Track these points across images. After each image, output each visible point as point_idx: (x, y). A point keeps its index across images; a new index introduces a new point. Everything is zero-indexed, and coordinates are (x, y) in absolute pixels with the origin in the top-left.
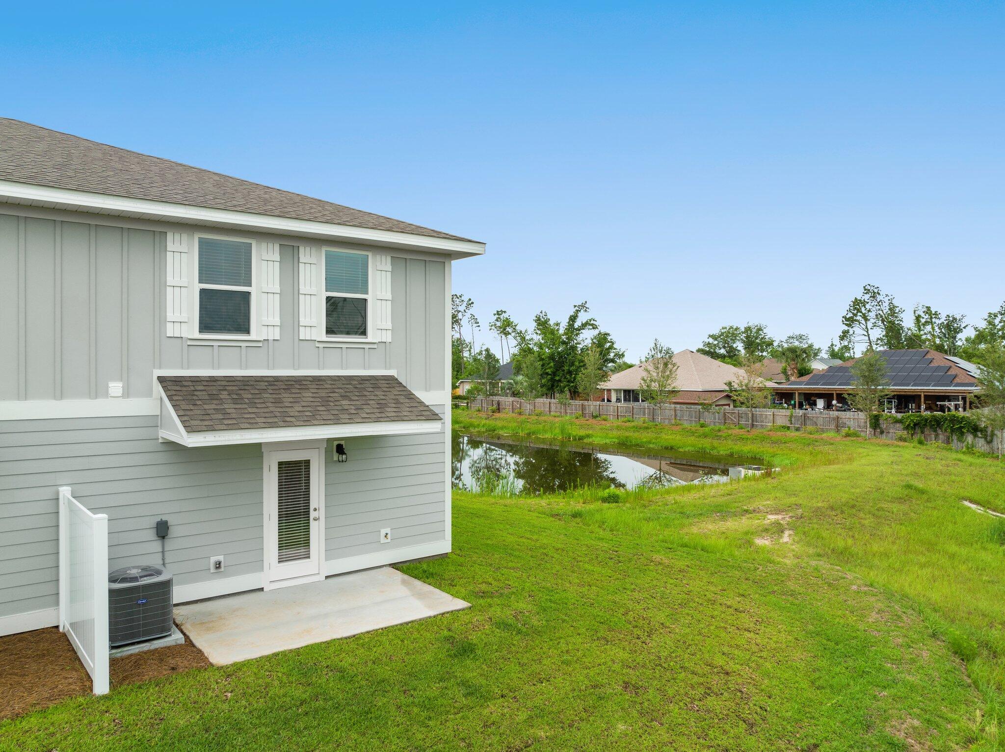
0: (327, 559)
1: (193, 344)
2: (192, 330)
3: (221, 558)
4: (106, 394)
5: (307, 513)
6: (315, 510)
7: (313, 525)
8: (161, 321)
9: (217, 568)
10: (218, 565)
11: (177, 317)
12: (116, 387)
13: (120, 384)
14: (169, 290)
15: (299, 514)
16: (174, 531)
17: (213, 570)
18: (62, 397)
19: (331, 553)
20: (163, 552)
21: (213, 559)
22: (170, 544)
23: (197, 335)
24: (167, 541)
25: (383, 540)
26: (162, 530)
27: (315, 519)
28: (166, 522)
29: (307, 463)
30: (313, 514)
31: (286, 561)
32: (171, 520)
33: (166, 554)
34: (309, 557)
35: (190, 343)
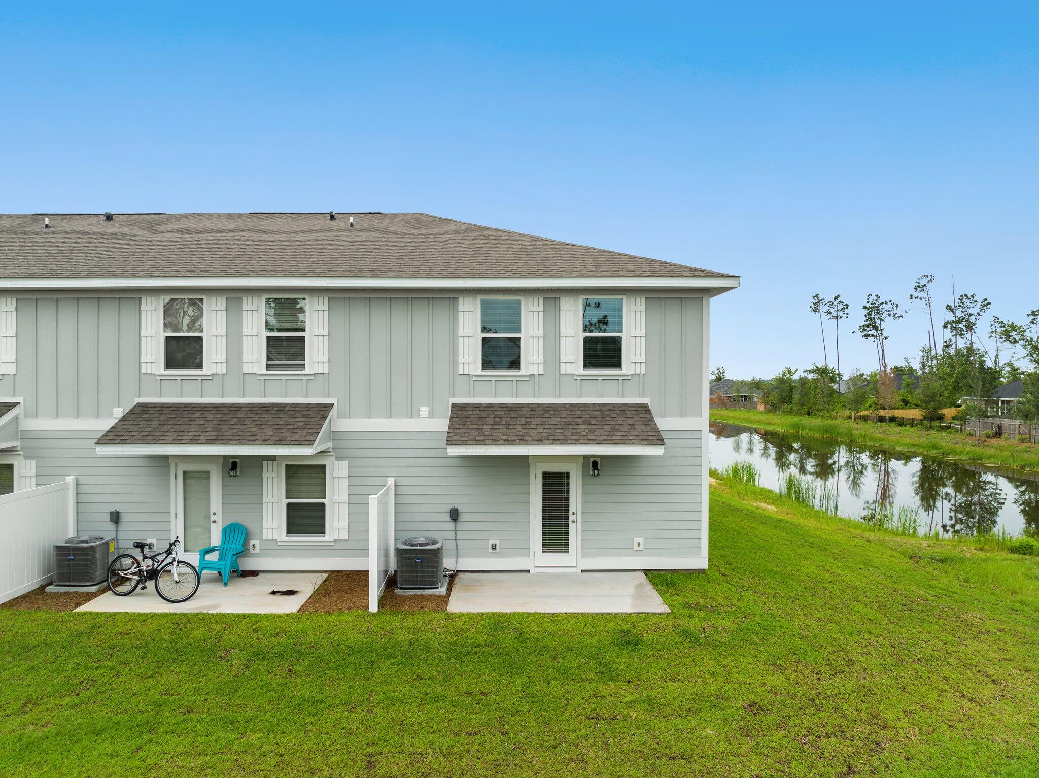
0: (583, 555)
1: (477, 379)
2: (476, 369)
3: (497, 542)
4: (418, 416)
5: (567, 516)
6: (573, 514)
7: (572, 526)
8: (455, 362)
9: (493, 548)
10: (494, 547)
11: (466, 360)
12: (424, 411)
13: (427, 409)
14: (460, 340)
15: (561, 516)
16: (463, 517)
17: (490, 550)
18: (391, 417)
19: (586, 551)
20: (455, 531)
21: (491, 542)
22: (460, 526)
23: (480, 372)
24: (458, 524)
25: (636, 548)
26: (454, 515)
27: (573, 522)
28: (457, 510)
29: (568, 474)
30: (571, 517)
31: (549, 552)
32: (461, 508)
33: (458, 533)
34: (568, 552)
35: (475, 378)
